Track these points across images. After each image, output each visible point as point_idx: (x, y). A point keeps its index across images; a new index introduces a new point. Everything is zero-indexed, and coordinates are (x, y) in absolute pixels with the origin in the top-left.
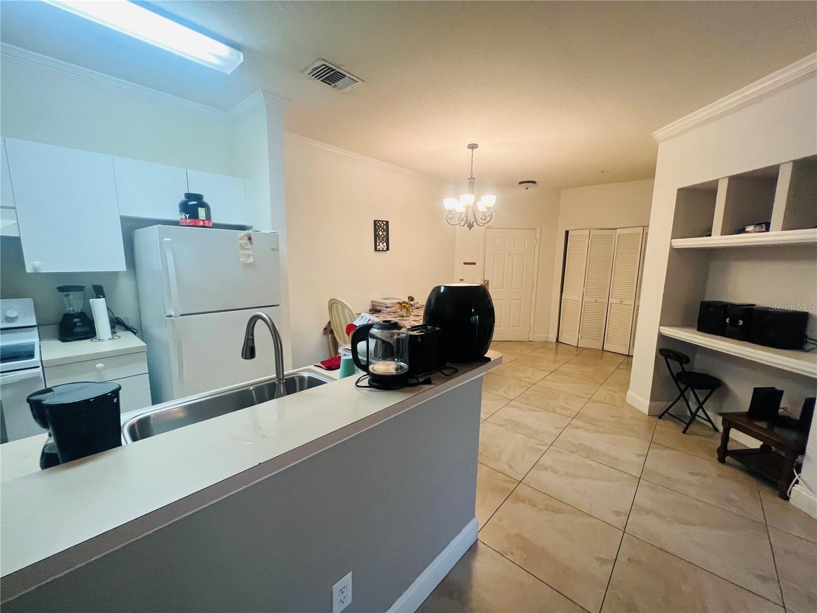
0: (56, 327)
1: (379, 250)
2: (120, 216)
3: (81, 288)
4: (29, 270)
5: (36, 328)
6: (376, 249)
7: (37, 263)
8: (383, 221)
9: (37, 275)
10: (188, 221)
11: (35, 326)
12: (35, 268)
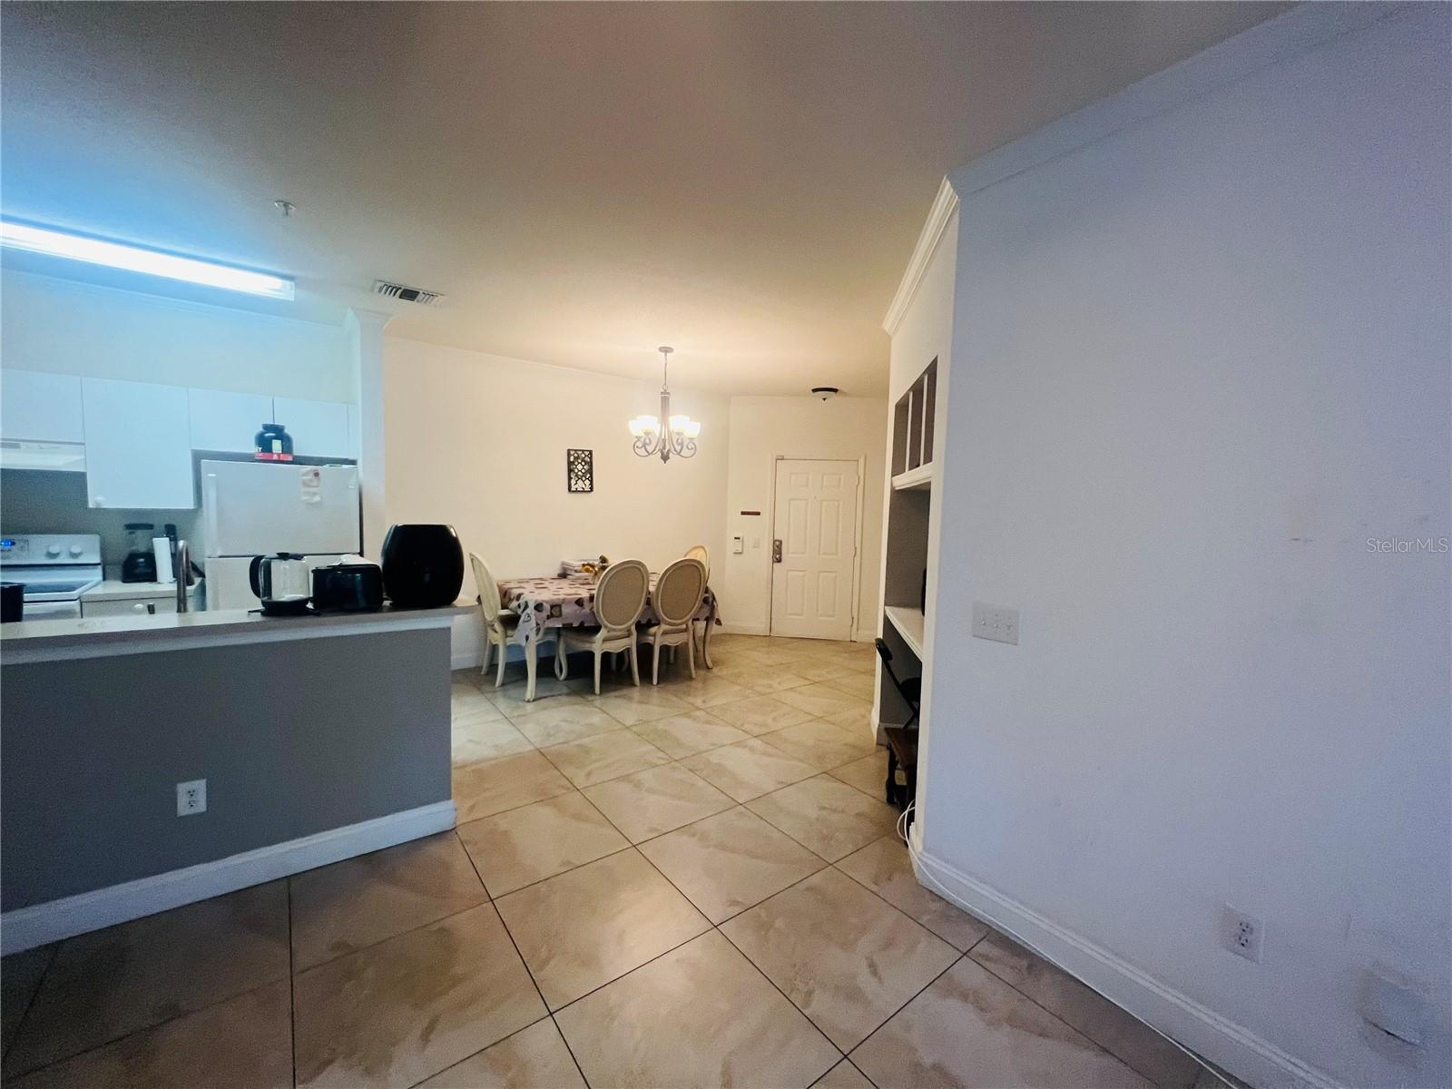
0: (120, 566)
1: (576, 491)
2: (192, 450)
3: (150, 527)
4: (91, 505)
5: (100, 567)
6: (570, 490)
7: (99, 499)
8: (583, 451)
9: (99, 511)
10: (261, 455)
11: (99, 564)
12: (98, 504)
